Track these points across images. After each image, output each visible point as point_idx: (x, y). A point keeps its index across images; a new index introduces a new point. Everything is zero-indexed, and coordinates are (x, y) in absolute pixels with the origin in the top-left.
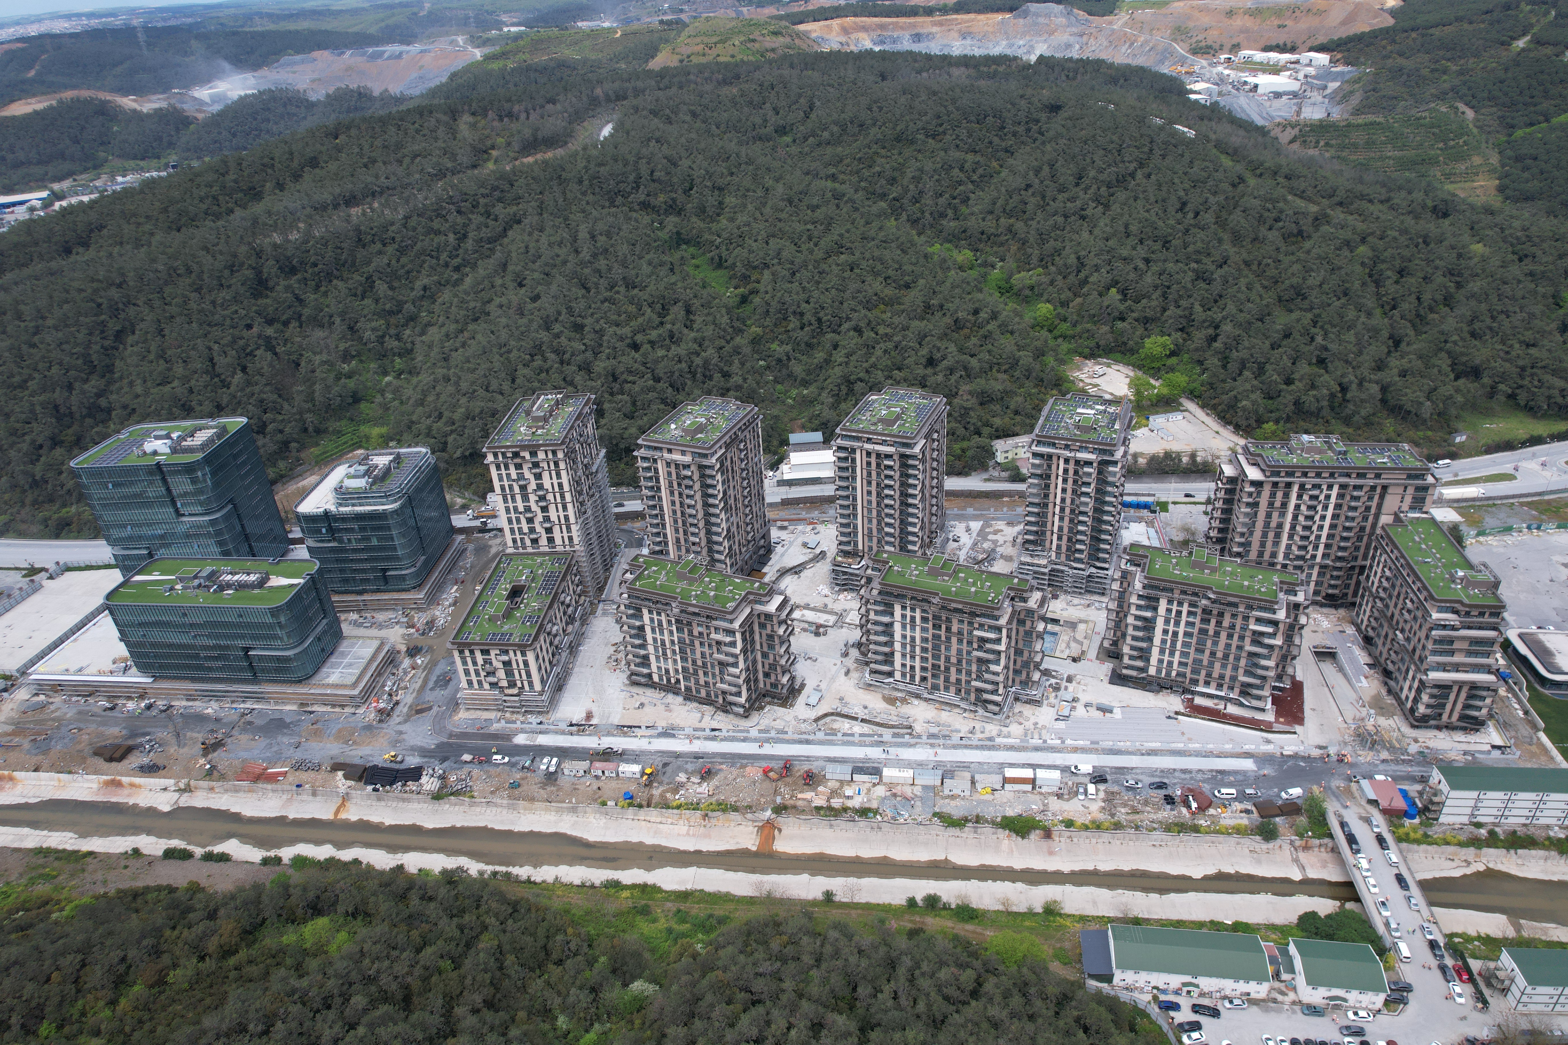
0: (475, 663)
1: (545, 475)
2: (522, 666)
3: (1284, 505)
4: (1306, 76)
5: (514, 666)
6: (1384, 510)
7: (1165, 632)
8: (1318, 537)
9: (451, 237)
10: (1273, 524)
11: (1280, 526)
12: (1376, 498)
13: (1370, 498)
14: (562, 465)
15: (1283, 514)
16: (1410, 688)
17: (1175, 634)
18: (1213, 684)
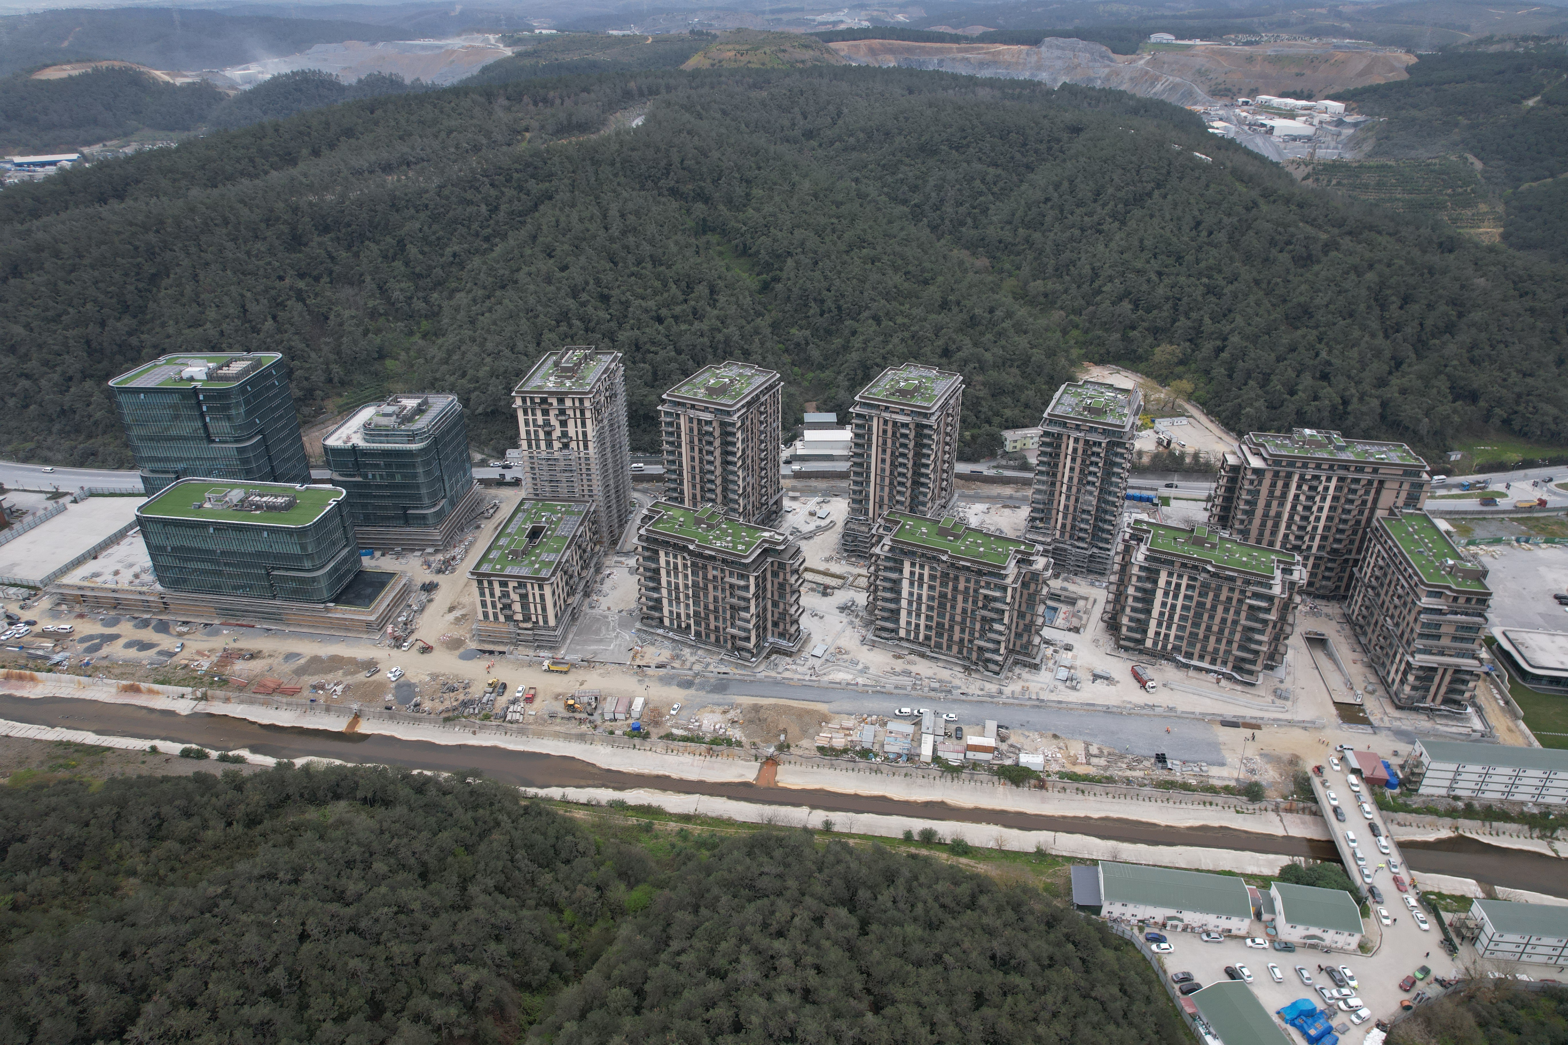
0: (492, 595)
1: (571, 423)
2: (538, 600)
3: (1284, 495)
4: (1321, 122)
5: (531, 599)
6: (1380, 505)
7: (1164, 604)
8: (1315, 528)
9: (484, 208)
10: (1272, 513)
11: (1279, 515)
12: (1373, 491)
13: (1367, 493)
14: (588, 414)
15: (1282, 504)
16: (1397, 671)
17: (1173, 607)
18: (1208, 658)
